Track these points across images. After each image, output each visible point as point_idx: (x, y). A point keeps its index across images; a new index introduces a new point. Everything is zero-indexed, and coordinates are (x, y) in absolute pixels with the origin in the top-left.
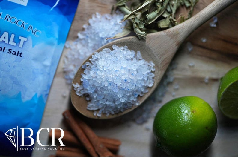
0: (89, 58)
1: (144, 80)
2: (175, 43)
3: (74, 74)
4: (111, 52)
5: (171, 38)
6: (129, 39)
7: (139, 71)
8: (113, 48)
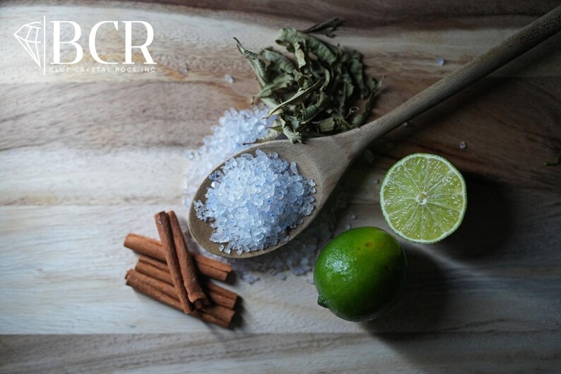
0: (221, 166)
1: (298, 205)
2: (348, 155)
3: (197, 185)
4: (253, 159)
5: (342, 148)
6: (281, 143)
7: (291, 190)
8: (257, 154)
